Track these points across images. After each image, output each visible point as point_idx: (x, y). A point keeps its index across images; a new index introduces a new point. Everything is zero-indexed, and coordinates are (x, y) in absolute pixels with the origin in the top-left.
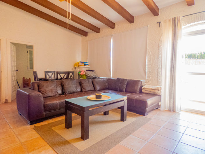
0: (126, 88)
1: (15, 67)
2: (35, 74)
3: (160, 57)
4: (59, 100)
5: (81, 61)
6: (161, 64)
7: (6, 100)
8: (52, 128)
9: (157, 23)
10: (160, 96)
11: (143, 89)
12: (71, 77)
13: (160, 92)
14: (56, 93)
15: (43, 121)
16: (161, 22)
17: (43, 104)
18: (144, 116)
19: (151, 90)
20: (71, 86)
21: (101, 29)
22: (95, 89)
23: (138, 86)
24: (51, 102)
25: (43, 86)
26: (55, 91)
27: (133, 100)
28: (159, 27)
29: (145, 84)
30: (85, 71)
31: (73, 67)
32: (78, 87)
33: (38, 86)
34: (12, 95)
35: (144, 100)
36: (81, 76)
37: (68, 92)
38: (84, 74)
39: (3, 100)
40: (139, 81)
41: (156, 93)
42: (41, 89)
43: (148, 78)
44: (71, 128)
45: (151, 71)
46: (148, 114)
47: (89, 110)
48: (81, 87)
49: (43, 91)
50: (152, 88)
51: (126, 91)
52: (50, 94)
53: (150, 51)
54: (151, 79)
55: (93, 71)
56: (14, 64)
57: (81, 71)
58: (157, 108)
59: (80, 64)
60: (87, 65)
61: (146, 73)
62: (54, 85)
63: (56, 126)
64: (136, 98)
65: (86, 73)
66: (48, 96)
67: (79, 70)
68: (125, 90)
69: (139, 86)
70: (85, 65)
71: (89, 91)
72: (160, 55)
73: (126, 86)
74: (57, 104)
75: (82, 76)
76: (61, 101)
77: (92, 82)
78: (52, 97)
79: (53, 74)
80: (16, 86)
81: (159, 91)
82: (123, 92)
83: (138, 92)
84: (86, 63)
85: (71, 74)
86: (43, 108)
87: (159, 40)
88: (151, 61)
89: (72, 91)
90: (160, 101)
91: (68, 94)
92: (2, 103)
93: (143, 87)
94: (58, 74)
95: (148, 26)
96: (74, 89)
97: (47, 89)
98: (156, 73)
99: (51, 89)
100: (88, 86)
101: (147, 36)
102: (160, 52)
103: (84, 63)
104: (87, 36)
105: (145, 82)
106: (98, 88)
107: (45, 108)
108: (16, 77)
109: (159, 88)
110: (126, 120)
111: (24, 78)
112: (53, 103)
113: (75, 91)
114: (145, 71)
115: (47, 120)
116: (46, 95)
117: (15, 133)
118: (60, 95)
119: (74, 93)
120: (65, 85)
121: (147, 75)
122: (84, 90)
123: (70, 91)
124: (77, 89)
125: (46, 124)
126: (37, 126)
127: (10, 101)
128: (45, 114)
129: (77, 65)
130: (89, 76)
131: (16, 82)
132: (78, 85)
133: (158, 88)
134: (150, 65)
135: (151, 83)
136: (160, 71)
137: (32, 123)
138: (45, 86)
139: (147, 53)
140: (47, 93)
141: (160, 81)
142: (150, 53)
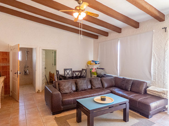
0: (131, 88)
1: (45, 66)
2: (57, 72)
3: (166, 60)
4: (73, 97)
5: (93, 60)
6: (167, 67)
7: (38, 90)
8: (67, 120)
9: (163, 28)
10: (166, 99)
11: (148, 91)
12: (84, 74)
13: (166, 96)
14: (72, 91)
15: (61, 113)
16: (166, 28)
17: (61, 101)
18: (148, 119)
19: (157, 93)
20: (83, 84)
21: (109, 33)
22: (103, 87)
23: (142, 87)
24: (67, 99)
25: (62, 85)
26: (70, 88)
27: (137, 101)
28: (165, 31)
29: (151, 85)
30: (96, 69)
31: (86, 65)
32: (89, 84)
33: (59, 84)
34: (42, 87)
35: (147, 104)
36: (92, 73)
37: (80, 90)
38: (95, 72)
39: (37, 91)
40: (144, 82)
41: (162, 96)
42: (60, 87)
43: (153, 79)
44: (80, 123)
45: (157, 73)
46: (152, 117)
47: (94, 112)
48: (92, 85)
49: (62, 89)
50: (158, 91)
51: (130, 91)
52: (67, 91)
53: (155, 55)
54: (157, 81)
55: (102, 69)
56: (44, 63)
57: (93, 69)
58: (164, 111)
59: (92, 63)
60: (98, 64)
61: (152, 75)
62: (70, 84)
63: (70, 119)
64: (139, 100)
65: (96, 71)
66: (65, 92)
67: (91, 67)
68: (130, 89)
69: (144, 88)
70: (96, 64)
71: (98, 88)
72: (167, 59)
73: (131, 86)
74: (71, 101)
75: (94, 73)
76: (74, 98)
77: (101, 80)
78: (68, 93)
79: (71, 71)
80: (45, 80)
81: (165, 94)
82: (128, 91)
83: (143, 93)
84: (97, 62)
85: (84, 71)
86: (61, 103)
87: (166, 44)
88: (157, 64)
89: (84, 89)
90: (167, 104)
91: (80, 91)
92: (36, 92)
93: (147, 89)
94: (74, 73)
95: (153, 31)
96: (86, 87)
97: (65, 87)
98: (162, 76)
99: (68, 88)
100: (97, 84)
101: (152, 40)
102: (167, 56)
103: (95, 62)
104: (98, 39)
105: (151, 84)
106: (106, 85)
107: (63, 104)
108: (45, 73)
109: (165, 91)
110: (128, 121)
111: (50, 72)
112: (69, 100)
113: (86, 88)
114: (150, 73)
115: (64, 112)
116: (64, 92)
117: (43, 121)
118: (74, 91)
119: (85, 90)
120: (78, 84)
121: (152, 77)
122: (93, 88)
123: (82, 88)
124: (88, 87)
125: (63, 116)
126: (57, 117)
127: (41, 91)
128: (63, 108)
129: (89, 63)
130: (99, 73)
131: (45, 76)
132: (89, 83)
133: (163, 91)
134: (156, 67)
135: (157, 84)
136: (166, 74)
137: (54, 114)
138: (63, 85)
139: (152, 56)
140: (64, 91)
141: (166, 83)
142: (156, 56)
